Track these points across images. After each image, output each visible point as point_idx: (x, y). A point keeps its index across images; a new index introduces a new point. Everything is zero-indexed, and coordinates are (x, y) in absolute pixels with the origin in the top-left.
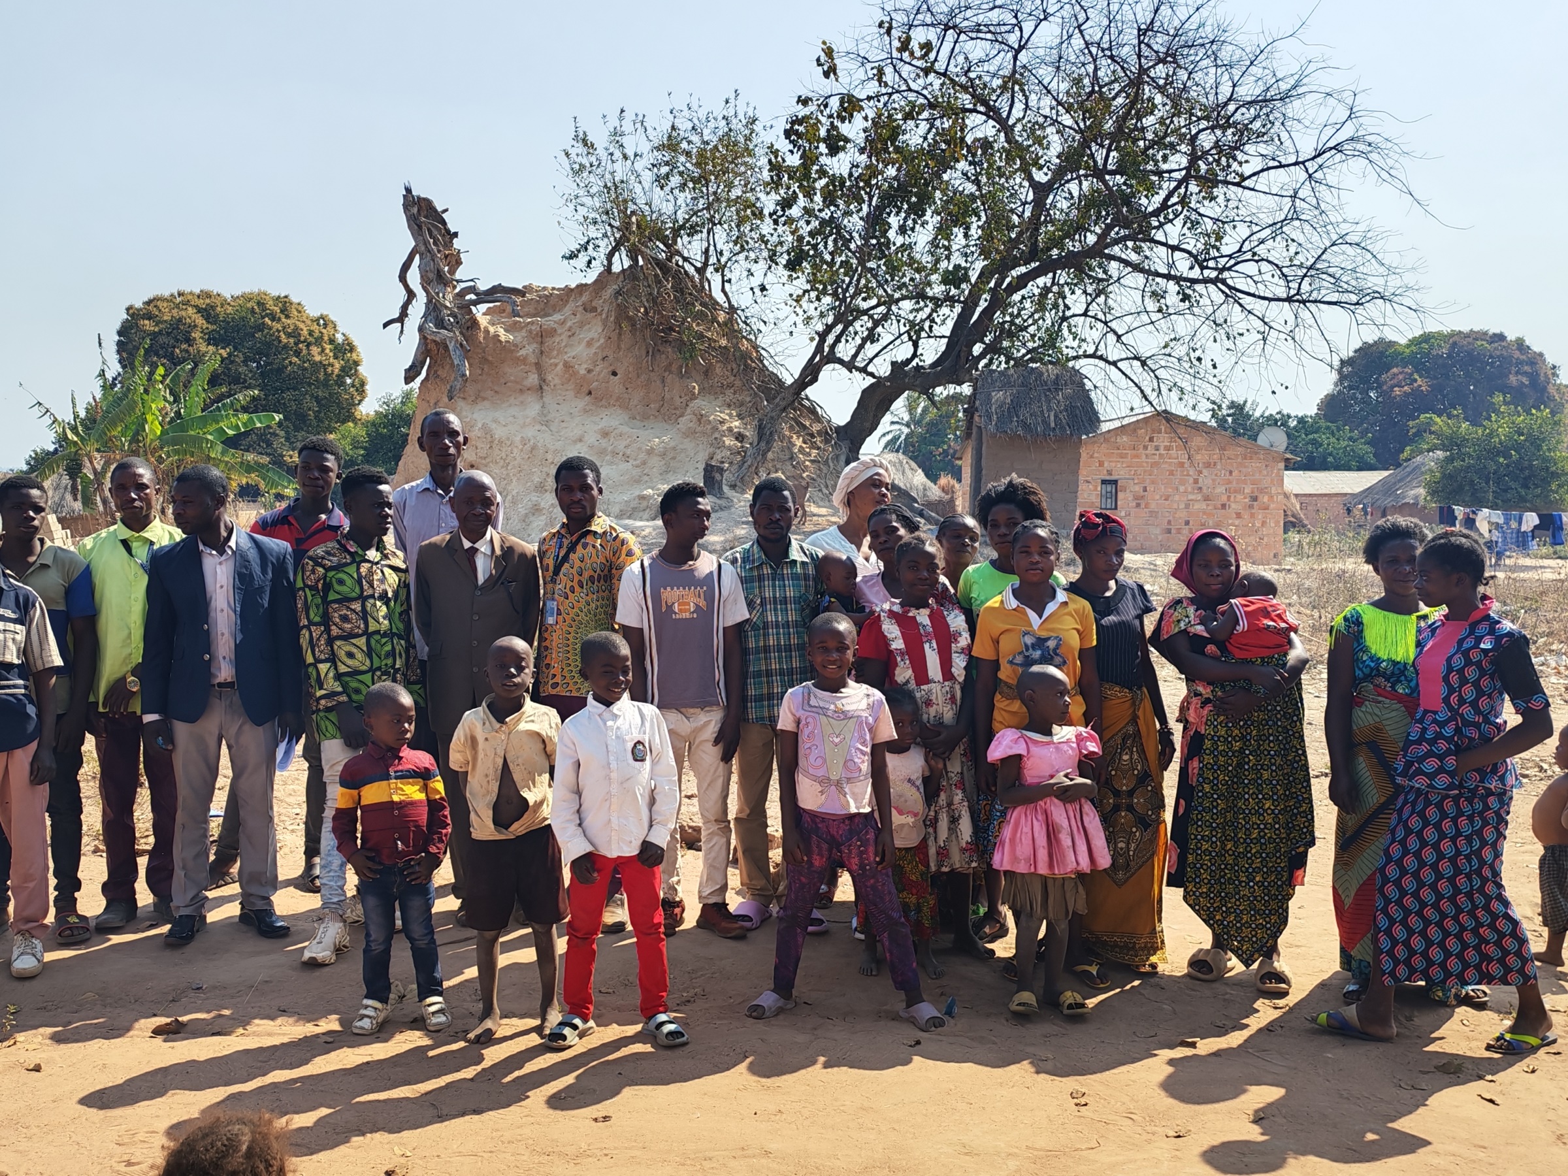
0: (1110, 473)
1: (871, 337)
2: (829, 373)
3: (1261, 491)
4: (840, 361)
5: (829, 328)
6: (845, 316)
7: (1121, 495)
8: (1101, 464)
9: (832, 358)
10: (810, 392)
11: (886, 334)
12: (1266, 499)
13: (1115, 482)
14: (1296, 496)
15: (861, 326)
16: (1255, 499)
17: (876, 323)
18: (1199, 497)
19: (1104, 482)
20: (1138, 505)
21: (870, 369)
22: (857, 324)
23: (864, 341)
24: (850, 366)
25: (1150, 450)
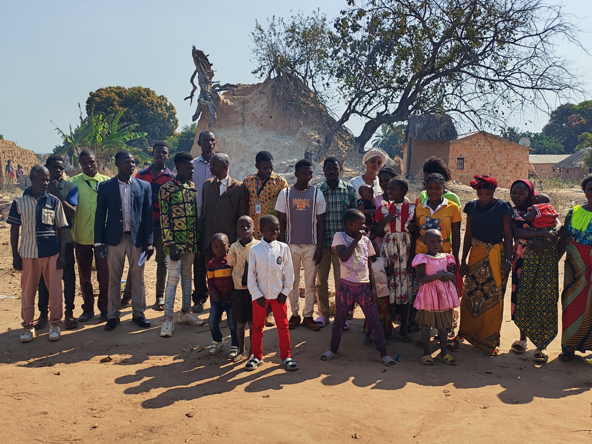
0: (461, 155)
1: (370, 103)
2: (353, 117)
3: (520, 162)
4: (357, 112)
5: (353, 100)
6: (360, 94)
7: (465, 164)
8: (458, 152)
9: (354, 111)
10: (346, 124)
11: (375, 102)
12: (522, 165)
13: (463, 159)
14: (533, 164)
15: (365, 99)
16: (517, 165)
17: (371, 98)
18: (496, 164)
19: (458, 159)
20: (472, 168)
21: (368, 115)
22: (364, 98)
23: (366, 105)
24: (361, 114)
25: (477, 147)
